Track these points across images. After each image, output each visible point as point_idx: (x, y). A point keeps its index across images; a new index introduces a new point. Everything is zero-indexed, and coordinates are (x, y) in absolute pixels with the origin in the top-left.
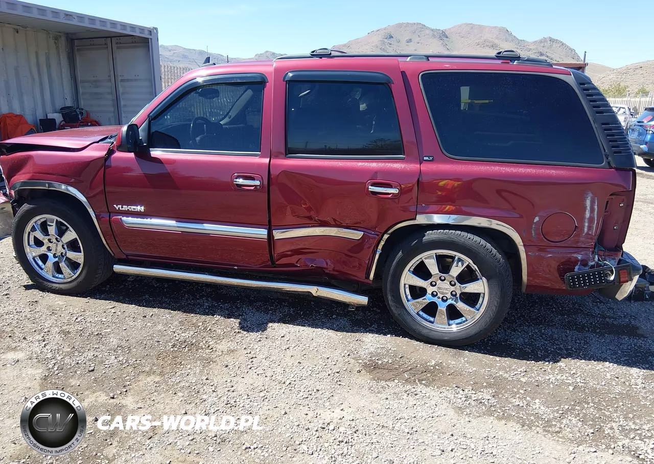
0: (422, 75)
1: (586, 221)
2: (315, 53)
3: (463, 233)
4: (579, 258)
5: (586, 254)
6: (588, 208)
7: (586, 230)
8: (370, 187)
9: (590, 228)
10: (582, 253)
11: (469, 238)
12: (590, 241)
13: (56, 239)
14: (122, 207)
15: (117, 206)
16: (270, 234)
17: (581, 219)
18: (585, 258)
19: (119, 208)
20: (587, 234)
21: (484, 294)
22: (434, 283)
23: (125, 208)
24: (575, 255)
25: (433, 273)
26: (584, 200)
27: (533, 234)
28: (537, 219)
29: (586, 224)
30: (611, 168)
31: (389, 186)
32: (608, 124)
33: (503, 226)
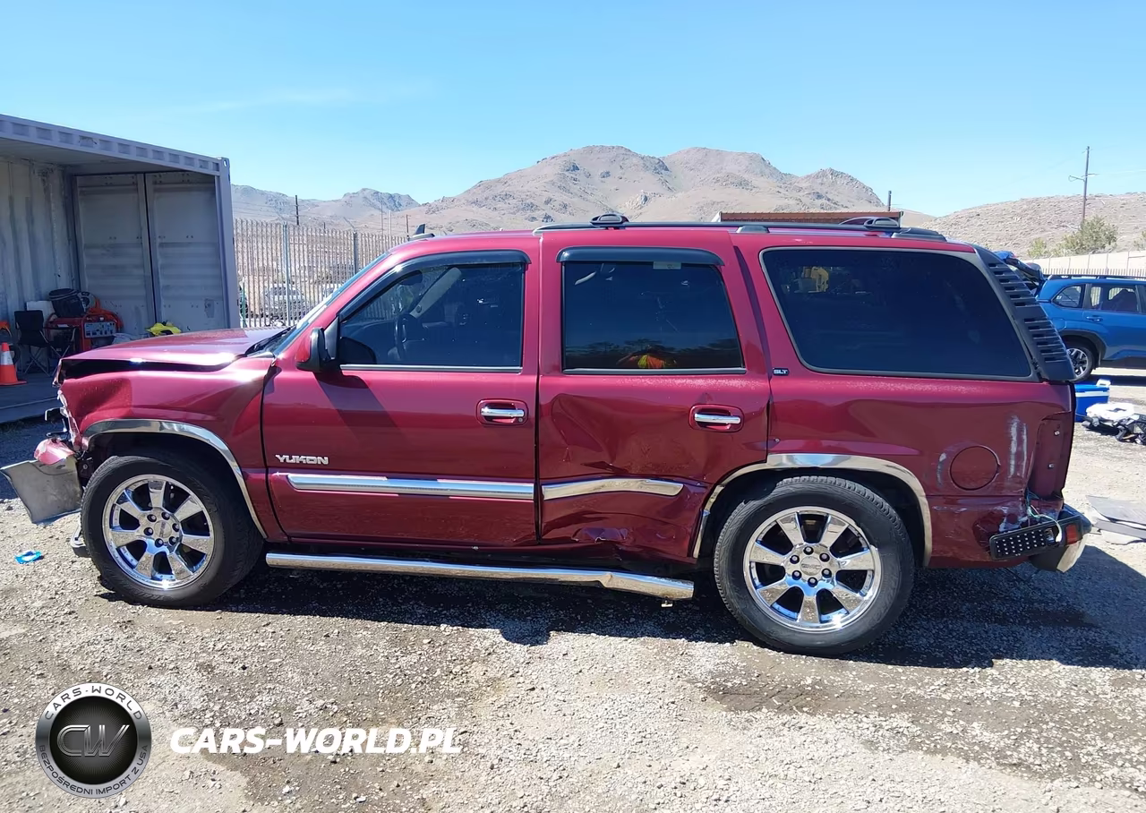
0: (764, 254)
1: (1013, 457)
2: (597, 221)
3: (839, 481)
4: (1005, 511)
5: (1015, 506)
6: (1014, 438)
7: (1012, 470)
8: (696, 415)
9: (1018, 467)
10: (1009, 504)
11: (849, 488)
12: (1019, 486)
13: (163, 515)
14: (291, 458)
15: (281, 456)
16: (538, 492)
17: (1005, 453)
18: (1013, 512)
19: (285, 460)
20: (1015, 476)
21: (873, 571)
22: (795, 559)
23: (296, 459)
24: (999, 508)
25: (794, 543)
26: (1008, 427)
27: (939, 479)
28: (943, 457)
29: (1013, 462)
30: (1042, 380)
31: (725, 413)
32: (1033, 320)
33: (895, 467)
